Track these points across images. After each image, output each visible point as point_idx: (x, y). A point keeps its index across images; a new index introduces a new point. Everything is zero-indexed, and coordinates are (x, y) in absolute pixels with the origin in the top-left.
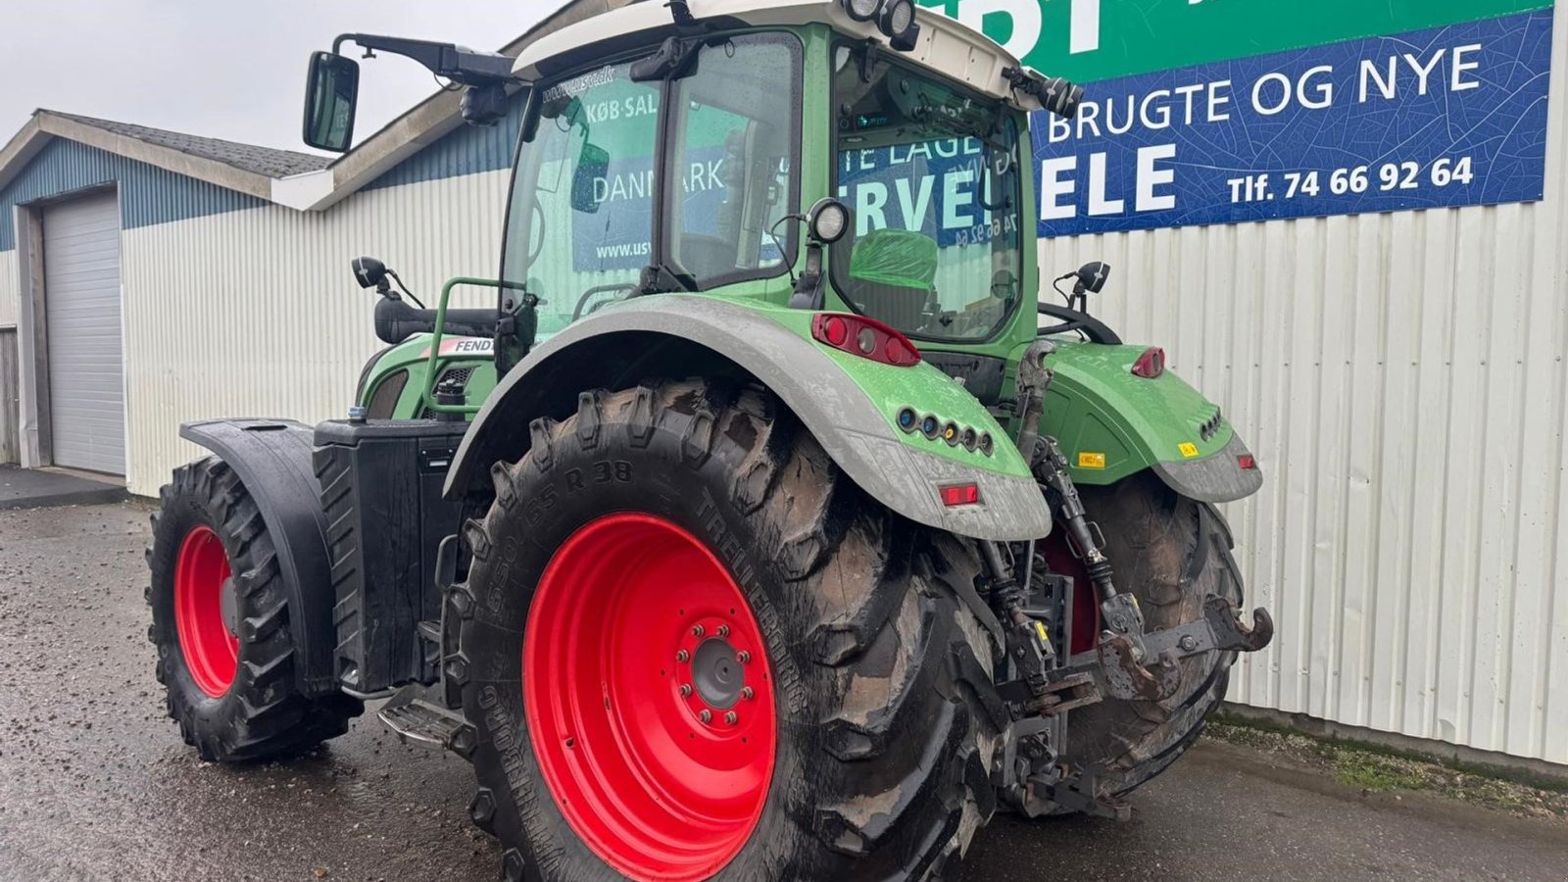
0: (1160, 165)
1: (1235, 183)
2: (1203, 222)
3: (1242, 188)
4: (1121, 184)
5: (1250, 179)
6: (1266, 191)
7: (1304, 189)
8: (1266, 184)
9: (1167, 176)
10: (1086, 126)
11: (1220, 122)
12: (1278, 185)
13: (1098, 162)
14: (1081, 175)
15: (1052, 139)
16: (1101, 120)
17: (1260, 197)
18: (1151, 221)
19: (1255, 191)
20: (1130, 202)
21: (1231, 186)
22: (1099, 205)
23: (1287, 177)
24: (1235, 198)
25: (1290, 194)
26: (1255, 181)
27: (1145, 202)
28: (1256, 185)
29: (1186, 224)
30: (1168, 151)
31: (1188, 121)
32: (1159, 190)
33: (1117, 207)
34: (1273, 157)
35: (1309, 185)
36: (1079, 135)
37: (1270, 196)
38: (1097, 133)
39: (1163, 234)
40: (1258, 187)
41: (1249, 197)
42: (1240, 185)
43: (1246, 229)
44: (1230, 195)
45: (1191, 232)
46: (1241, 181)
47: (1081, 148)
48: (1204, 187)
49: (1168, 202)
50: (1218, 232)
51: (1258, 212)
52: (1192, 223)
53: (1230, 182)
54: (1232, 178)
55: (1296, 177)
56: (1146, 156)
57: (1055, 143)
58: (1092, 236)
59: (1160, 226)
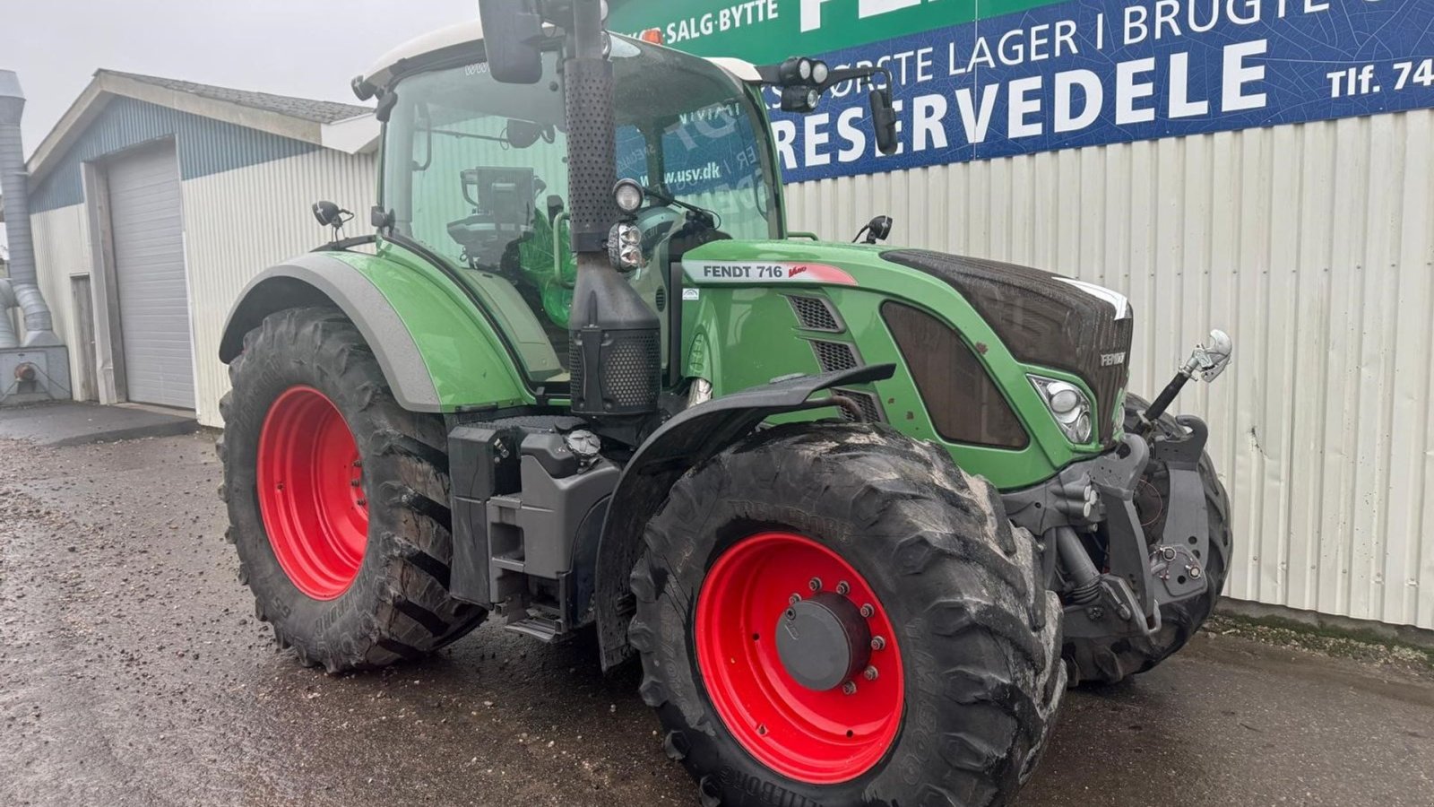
0: (1248, 62)
1: (1335, 77)
2: (1299, 119)
3: (1344, 81)
4: (1205, 83)
5: (1352, 72)
6: (1372, 83)
7: (1416, 79)
8: (1371, 76)
9: (1258, 73)
10: (1165, 26)
11: (1318, 12)
12: (1385, 76)
13: (1179, 64)
14: (1160, 77)
15: (1127, 41)
16: (1182, 19)
17: (1365, 90)
18: (1239, 121)
19: (1358, 83)
20: (1216, 100)
21: (1331, 79)
22: (1180, 107)
23: (1396, 66)
24: (1335, 93)
25: (1400, 85)
26: (1359, 72)
27: (1232, 100)
28: (1360, 77)
29: (1280, 123)
30: (1259, 46)
31: (1281, 13)
32: (1247, 89)
33: (1201, 108)
34: (1380, 47)
35: (1422, 74)
36: (1158, 35)
37: (1376, 89)
38: (1177, 32)
39: (1253, 135)
40: (1363, 79)
41: (1351, 91)
42: (1341, 78)
43: (1348, 126)
44: (1330, 89)
45: (1284, 132)
46: (1343, 74)
47: (1160, 49)
48: (1299, 83)
49: (1259, 101)
50: (1316, 130)
51: (1362, 107)
52: (1286, 121)
53: (1329, 76)
54: (1332, 71)
55: (1407, 66)
56: (1233, 54)
57: (1130, 45)
58: (1173, 140)
59: (1249, 126)
